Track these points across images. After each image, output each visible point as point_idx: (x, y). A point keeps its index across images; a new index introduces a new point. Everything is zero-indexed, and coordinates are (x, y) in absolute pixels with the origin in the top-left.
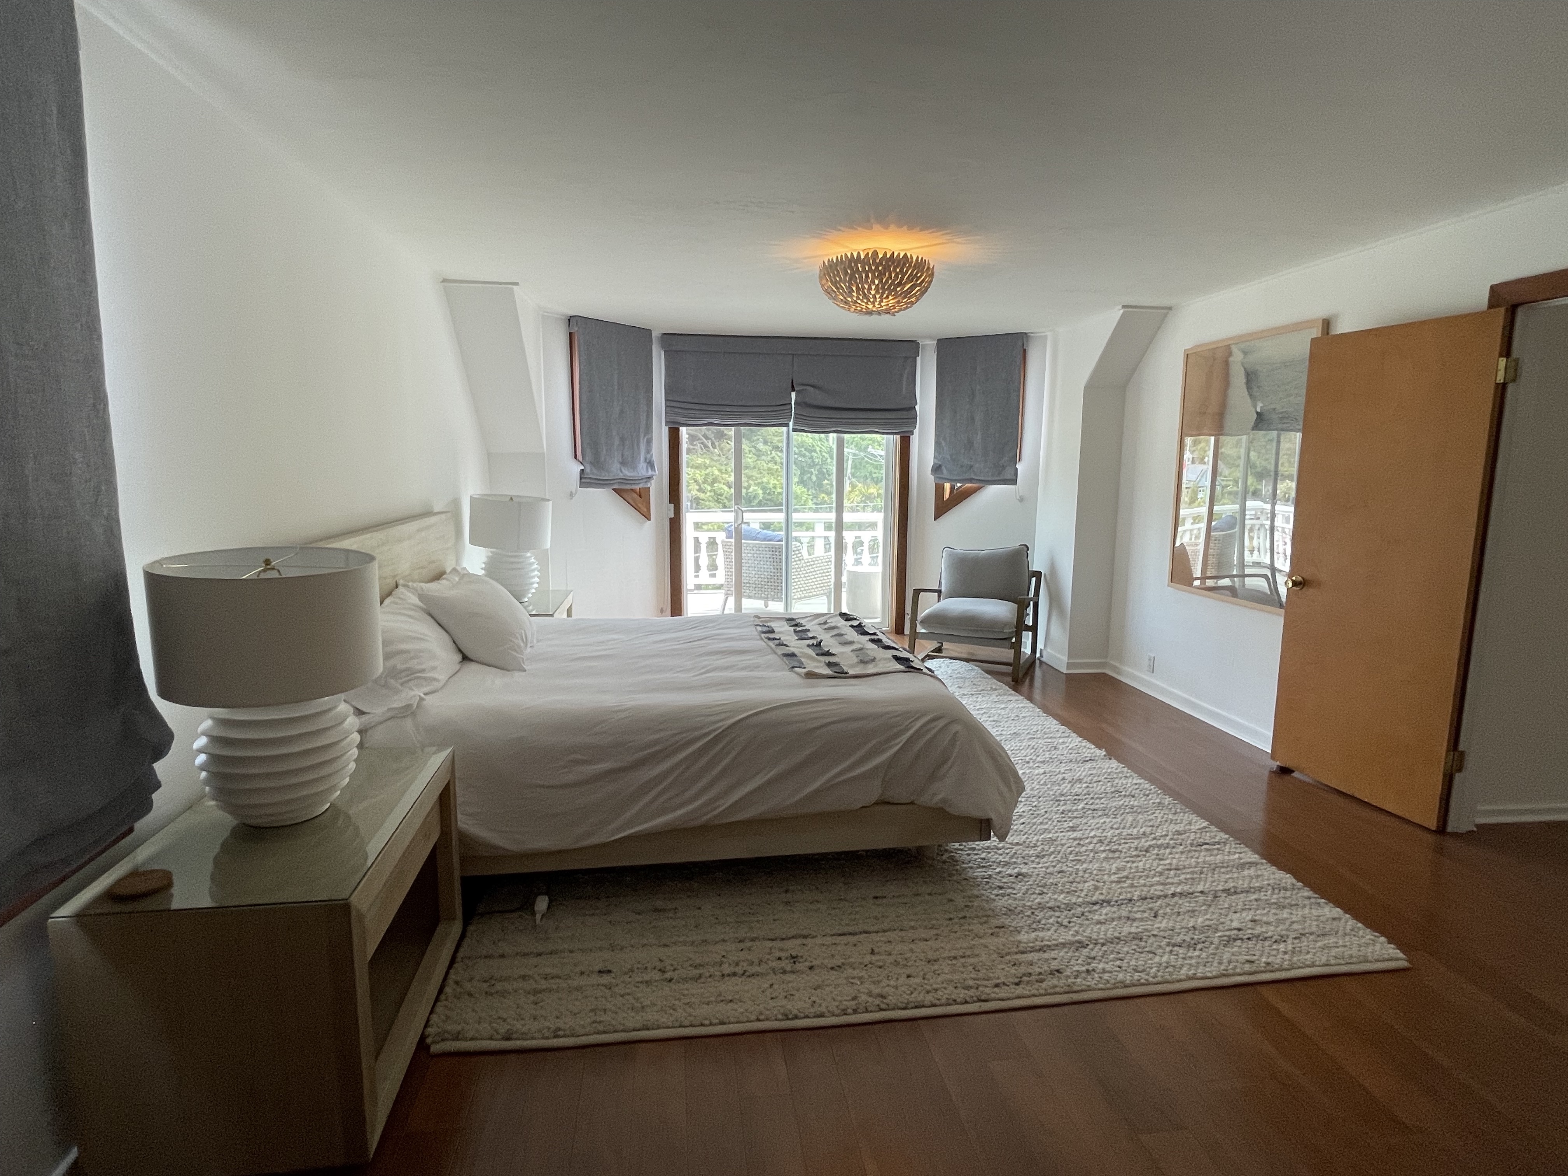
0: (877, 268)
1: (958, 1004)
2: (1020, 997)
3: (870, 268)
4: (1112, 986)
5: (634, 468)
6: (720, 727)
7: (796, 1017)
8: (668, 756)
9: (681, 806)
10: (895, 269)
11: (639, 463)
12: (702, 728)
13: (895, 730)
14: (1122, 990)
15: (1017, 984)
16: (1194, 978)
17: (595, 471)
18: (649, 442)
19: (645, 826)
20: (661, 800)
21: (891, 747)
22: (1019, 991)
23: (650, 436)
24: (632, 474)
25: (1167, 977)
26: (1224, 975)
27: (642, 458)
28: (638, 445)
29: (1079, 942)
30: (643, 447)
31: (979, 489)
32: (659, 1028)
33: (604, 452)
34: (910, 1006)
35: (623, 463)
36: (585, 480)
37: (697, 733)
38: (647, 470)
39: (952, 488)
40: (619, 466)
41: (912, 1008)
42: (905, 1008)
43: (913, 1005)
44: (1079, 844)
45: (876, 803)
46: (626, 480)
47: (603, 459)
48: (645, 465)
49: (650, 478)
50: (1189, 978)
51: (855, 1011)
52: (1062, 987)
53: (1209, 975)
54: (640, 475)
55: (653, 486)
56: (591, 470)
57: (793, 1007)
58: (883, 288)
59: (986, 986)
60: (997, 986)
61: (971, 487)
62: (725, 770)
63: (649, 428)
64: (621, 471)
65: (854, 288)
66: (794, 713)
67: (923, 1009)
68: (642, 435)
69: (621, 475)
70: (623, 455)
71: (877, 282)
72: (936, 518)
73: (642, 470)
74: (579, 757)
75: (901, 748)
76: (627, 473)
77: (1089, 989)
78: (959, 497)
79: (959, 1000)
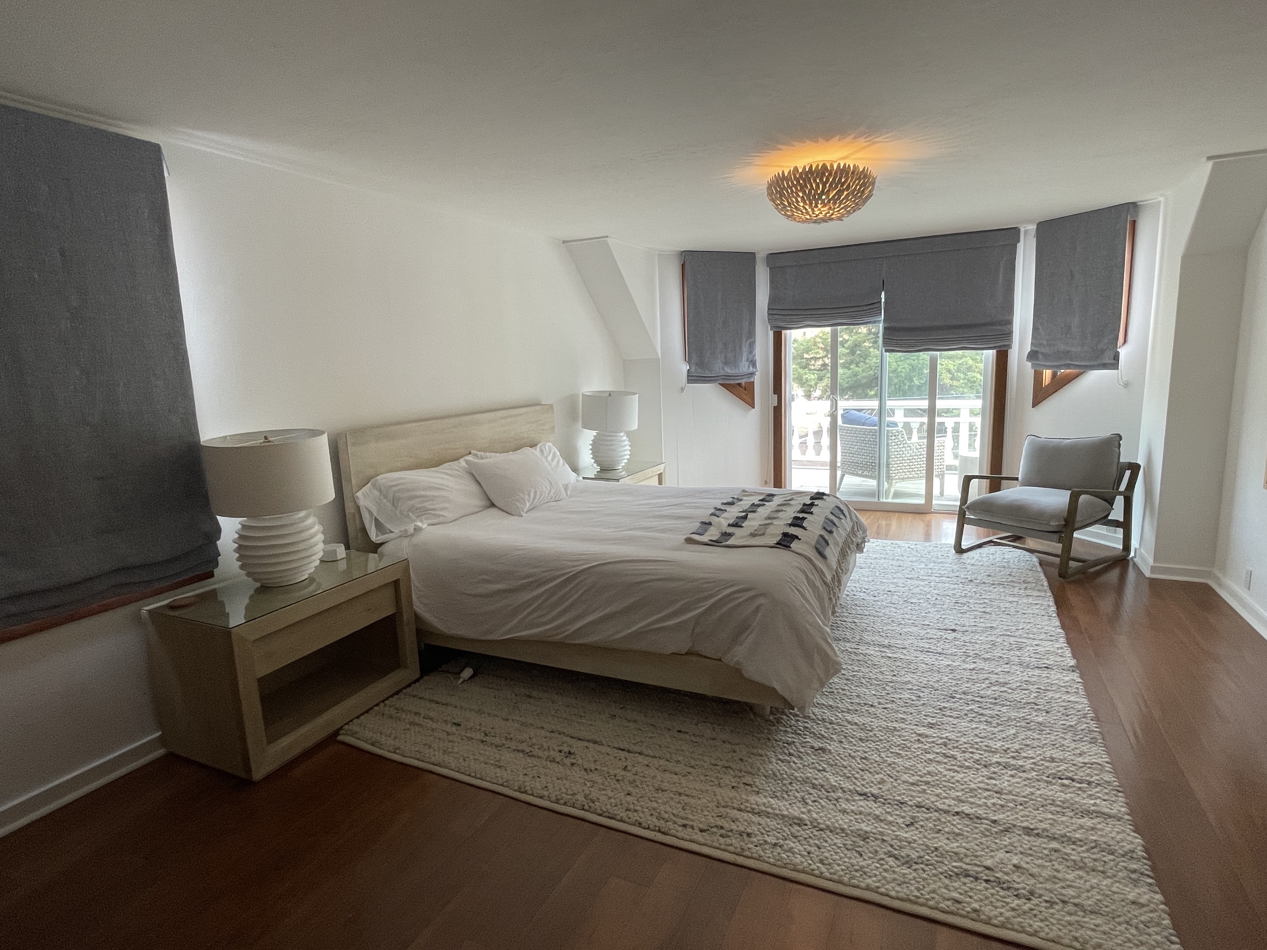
0: (798, 182)
1: (641, 827)
2: (694, 842)
3: (792, 183)
4: (783, 865)
5: (736, 366)
6: (573, 571)
7: (525, 792)
8: (539, 586)
9: (545, 624)
10: (815, 180)
11: (741, 362)
12: (562, 569)
13: (706, 594)
14: (790, 872)
15: (702, 831)
16: (876, 890)
17: (699, 370)
18: (752, 345)
19: (523, 633)
20: (534, 616)
21: (698, 608)
22: (699, 837)
23: (752, 340)
24: (733, 372)
25: (846, 879)
26: (911, 901)
27: (744, 358)
28: (740, 347)
29: (801, 819)
30: (745, 349)
31: (1077, 376)
32: (446, 767)
33: (708, 355)
34: (604, 815)
35: (726, 363)
36: (692, 378)
37: (558, 573)
38: (749, 367)
39: (1054, 375)
40: (721, 365)
41: (605, 817)
42: (600, 815)
43: (607, 814)
44: (919, 740)
45: (687, 654)
46: (728, 377)
47: (707, 360)
48: (747, 364)
49: (752, 374)
50: (868, 888)
51: (565, 804)
52: (736, 848)
53: (893, 893)
54: (741, 371)
55: (757, 380)
56: (696, 369)
57: (529, 784)
58: (809, 199)
59: (675, 823)
60: (685, 826)
61: (1069, 374)
62: (572, 605)
63: (751, 333)
64: (723, 369)
65: (786, 203)
66: (629, 568)
67: (613, 821)
68: (744, 339)
69: (722, 373)
70: (725, 357)
71: (801, 194)
72: (1033, 407)
73: (744, 367)
74: (486, 577)
75: (707, 609)
76: (729, 370)
77: (759, 859)
78: (1059, 384)
79: (644, 825)
